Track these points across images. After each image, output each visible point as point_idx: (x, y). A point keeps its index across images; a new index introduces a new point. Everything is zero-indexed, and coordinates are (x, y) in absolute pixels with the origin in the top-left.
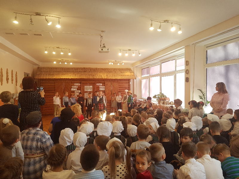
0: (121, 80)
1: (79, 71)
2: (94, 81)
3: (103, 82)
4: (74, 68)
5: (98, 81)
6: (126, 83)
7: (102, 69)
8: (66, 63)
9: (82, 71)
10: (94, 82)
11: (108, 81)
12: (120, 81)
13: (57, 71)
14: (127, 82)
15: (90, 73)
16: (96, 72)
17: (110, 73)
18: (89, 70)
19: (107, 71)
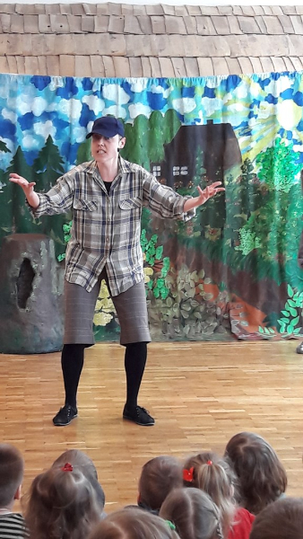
1: (43, 27)
4: (12, 6)
7: (200, 14)
9: (65, 27)
15: (119, 44)
16: (154, 37)
17: (254, 40)
18: (112, 18)
19: (235, 30)
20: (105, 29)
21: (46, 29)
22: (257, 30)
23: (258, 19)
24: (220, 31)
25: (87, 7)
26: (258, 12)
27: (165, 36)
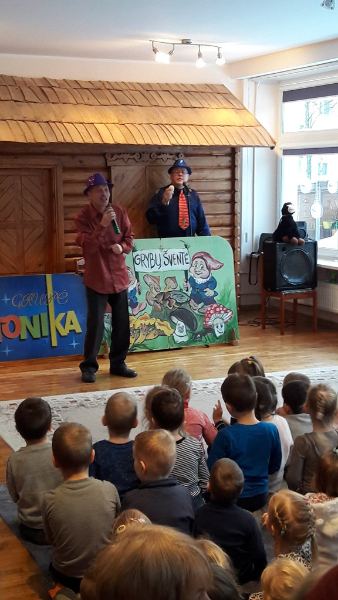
0: (190, 151)
2: (47, 153)
3: (99, 162)
5: (73, 155)
6: (219, 168)
10: (48, 162)
11: (126, 157)
12: (187, 155)
14: (226, 161)
15: (27, 111)
16: (54, 106)
17: (132, 110)
18: (10, 88)
19: (114, 102)
20: (9, 97)
22: (129, 102)
23: (126, 92)
24: (102, 102)
26: (124, 87)
27: (61, 105)
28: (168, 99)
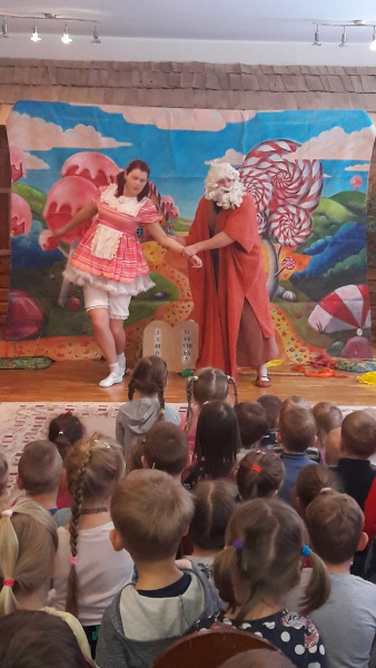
1: (135, 80)
4: (111, 64)
7: (270, 72)
8: (66, 39)
9: (155, 83)
13: (16, 79)
16: (231, 92)
17: (319, 96)
18: (195, 76)
19: (302, 87)
20: (189, 85)
21: (139, 84)
22: (321, 88)
23: (323, 78)
24: (289, 88)
25: (174, 65)
26: (323, 72)
27: (240, 92)
28: (368, 85)
